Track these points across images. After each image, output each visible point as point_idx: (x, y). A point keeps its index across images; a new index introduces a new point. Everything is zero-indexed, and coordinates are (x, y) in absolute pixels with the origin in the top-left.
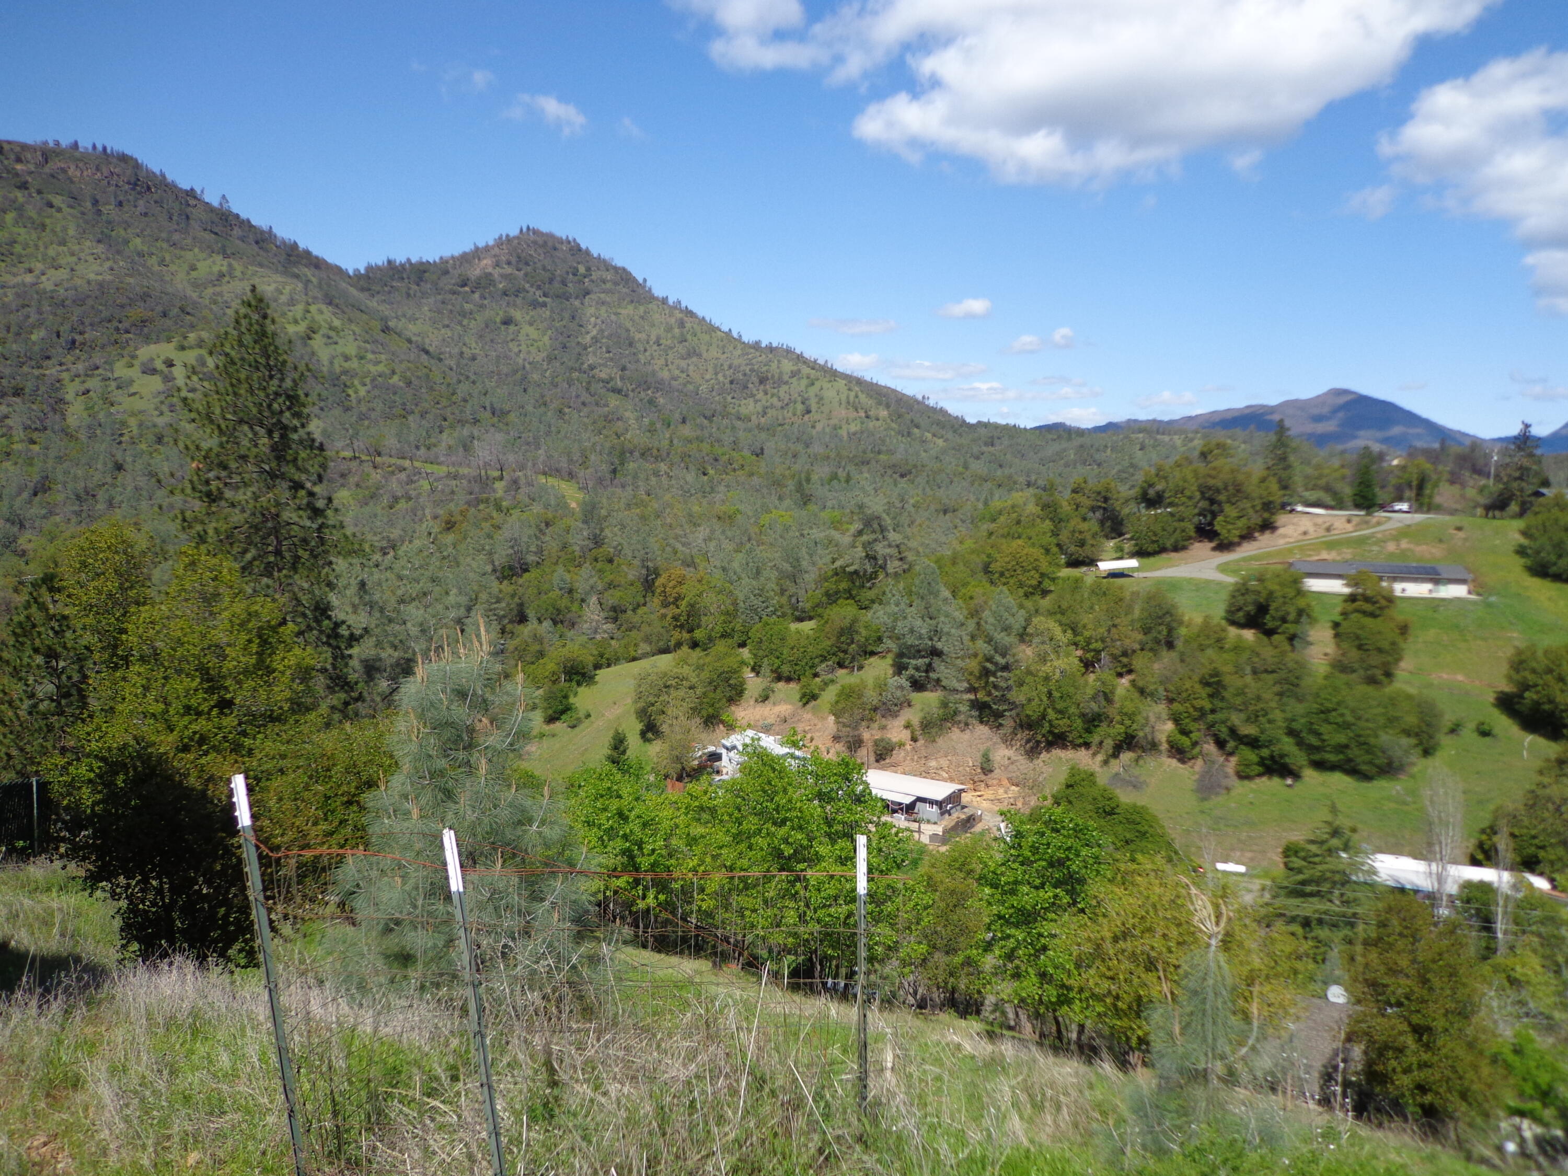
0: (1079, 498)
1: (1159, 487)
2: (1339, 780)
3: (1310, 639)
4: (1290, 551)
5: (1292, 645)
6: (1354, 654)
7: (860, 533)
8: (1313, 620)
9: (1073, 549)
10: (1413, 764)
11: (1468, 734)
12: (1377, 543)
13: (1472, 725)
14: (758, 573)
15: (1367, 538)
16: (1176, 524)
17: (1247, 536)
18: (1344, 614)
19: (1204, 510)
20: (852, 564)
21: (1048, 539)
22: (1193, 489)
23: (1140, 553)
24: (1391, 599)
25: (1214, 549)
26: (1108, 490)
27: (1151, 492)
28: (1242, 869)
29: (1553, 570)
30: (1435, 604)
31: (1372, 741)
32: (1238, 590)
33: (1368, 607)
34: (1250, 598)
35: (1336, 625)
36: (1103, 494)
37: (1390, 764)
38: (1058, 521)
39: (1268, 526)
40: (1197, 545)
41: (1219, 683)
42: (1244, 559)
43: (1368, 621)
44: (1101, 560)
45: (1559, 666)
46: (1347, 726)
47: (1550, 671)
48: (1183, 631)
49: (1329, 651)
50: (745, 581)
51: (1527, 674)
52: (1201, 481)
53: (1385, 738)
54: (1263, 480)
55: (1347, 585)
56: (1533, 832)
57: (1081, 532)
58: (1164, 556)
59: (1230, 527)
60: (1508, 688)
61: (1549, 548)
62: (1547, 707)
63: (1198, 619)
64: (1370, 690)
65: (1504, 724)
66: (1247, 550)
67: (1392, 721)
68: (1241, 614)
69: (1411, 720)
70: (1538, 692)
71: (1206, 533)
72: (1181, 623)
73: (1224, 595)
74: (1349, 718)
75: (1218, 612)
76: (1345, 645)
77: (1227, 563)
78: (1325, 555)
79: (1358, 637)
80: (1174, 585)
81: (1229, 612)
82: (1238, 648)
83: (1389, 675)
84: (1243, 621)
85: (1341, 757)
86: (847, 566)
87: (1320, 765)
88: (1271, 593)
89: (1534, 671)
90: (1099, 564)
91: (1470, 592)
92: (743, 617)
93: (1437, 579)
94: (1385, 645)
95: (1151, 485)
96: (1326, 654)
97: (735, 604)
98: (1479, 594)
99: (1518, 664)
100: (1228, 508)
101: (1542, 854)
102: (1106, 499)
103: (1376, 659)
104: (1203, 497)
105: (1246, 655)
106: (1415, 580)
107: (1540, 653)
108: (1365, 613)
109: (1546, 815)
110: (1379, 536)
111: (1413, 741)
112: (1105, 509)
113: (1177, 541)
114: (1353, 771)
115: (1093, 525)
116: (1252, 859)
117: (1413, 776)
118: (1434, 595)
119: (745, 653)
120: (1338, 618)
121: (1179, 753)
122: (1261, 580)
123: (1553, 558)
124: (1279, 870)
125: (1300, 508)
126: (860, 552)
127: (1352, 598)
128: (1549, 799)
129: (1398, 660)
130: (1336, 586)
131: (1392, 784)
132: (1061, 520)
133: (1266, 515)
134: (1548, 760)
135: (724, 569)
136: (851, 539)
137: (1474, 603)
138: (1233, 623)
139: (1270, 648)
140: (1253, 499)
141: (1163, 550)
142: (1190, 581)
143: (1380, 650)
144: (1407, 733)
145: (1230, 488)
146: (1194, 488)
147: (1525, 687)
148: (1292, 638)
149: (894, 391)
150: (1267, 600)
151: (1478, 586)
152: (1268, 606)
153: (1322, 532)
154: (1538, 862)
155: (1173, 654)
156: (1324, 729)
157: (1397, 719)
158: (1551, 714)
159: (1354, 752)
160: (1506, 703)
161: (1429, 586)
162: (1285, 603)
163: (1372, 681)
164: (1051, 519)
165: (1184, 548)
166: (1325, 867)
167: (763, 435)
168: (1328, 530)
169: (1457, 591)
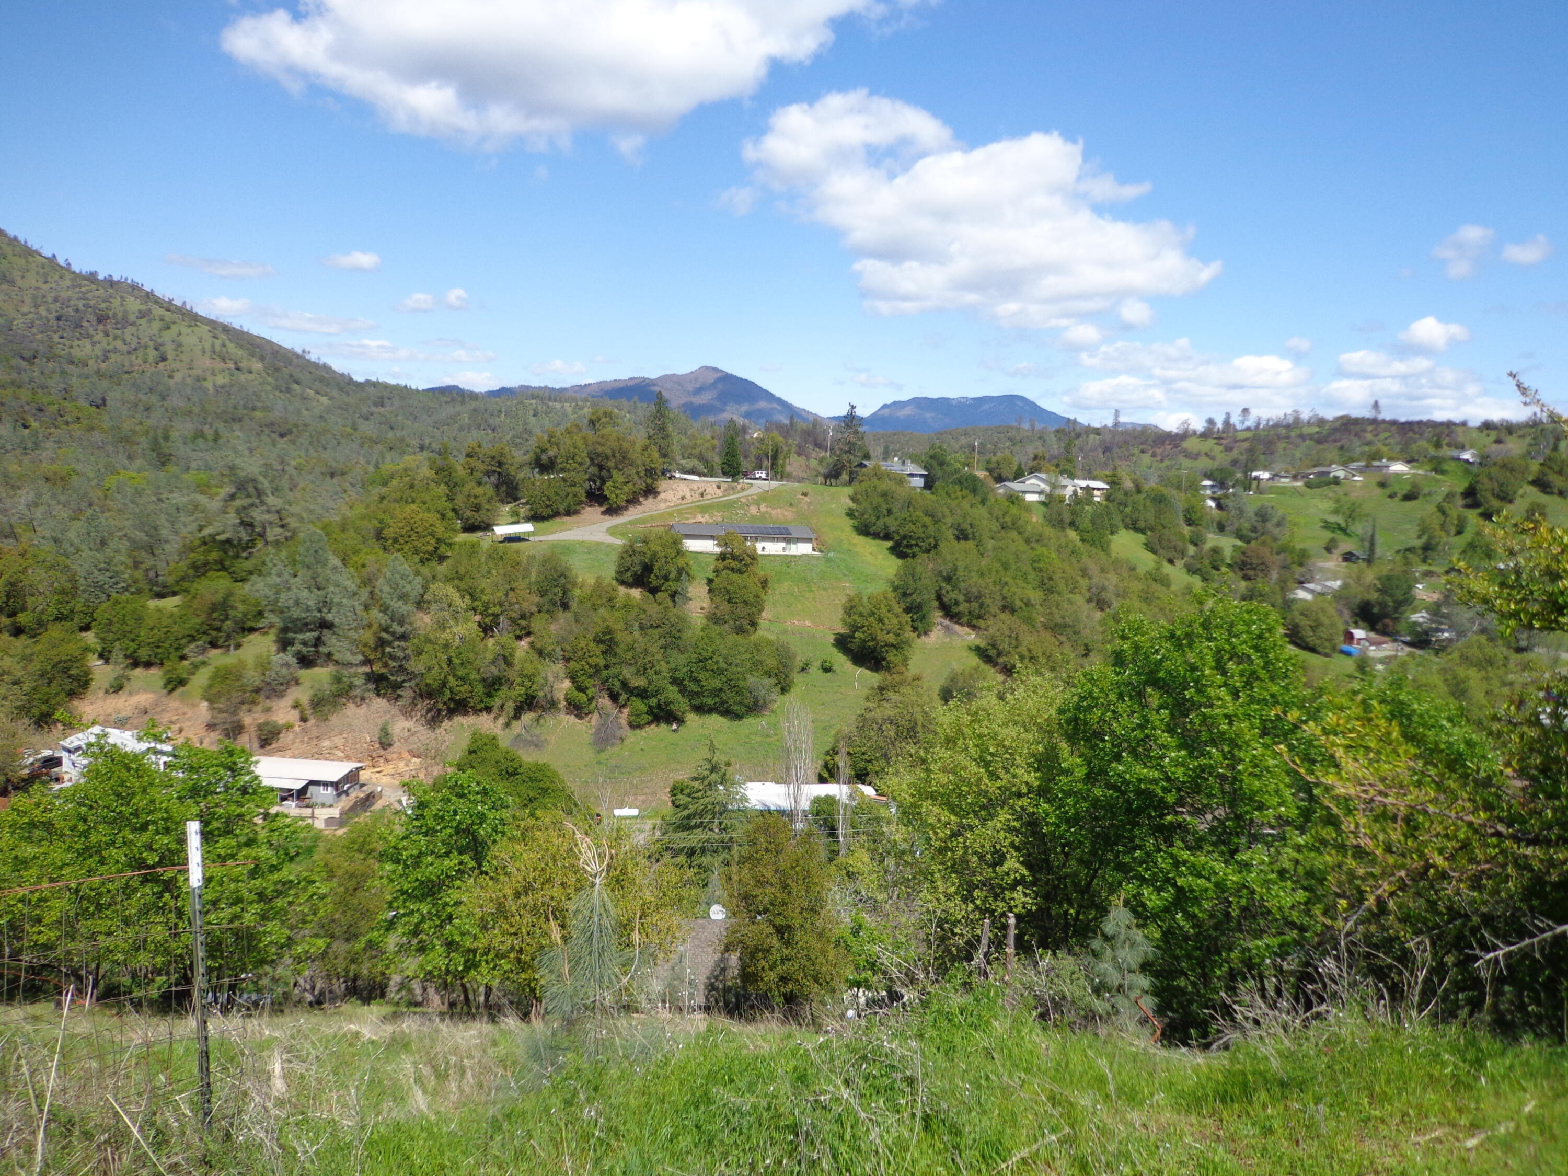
0: (473, 462)
1: (551, 453)
2: (716, 720)
3: (689, 595)
4: (671, 514)
5: (674, 601)
6: (725, 607)
7: (232, 497)
8: (691, 578)
9: (468, 513)
10: (775, 701)
11: (815, 670)
12: (741, 507)
13: (817, 664)
14: (103, 543)
15: (734, 502)
16: (569, 489)
17: (633, 501)
18: (716, 571)
19: (594, 475)
20: (223, 532)
21: (443, 504)
22: (583, 456)
23: (535, 518)
24: (754, 557)
25: (604, 513)
26: (502, 455)
27: (544, 458)
28: (635, 812)
29: (873, 529)
30: (788, 560)
31: (741, 683)
32: (627, 552)
33: (735, 564)
34: (637, 559)
35: (710, 581)
36: (498, 459)
37: (756, 703)
38: (453, 485)
39: (651, 491)
40: (588, 509)
41: (611, 639)
42: (631, 522)
43: (735, 577)
44: (497, 525)
45: (879, 609)
46: (721, 672)
47: (873, 614)
48: (577, 592)
49: (704, 605)
50: (86, 553)
51: (856, 617)
52: (591, 448)
53: (751, 680)
54: (646, 448)
55: (718, 545)
56: (863, 750)
57: (476, 497)
58: (558, 520)
59: (618, 492)
60: (842, 630)
61: (870, 511)
62: (870, 644)
63: (591, 581)
64: (739, 638)
65: (841, 662)
66: (632, 514)
67: (757, 664)
68: (629, 574)
69: (771, 662)
70: (864, 633)
71: (596, 497)
72: (575, 584)
73: (614, 557)
74: (723, 665)
75: (609, 572)
76: (717, 599)
77: (616, 526)
78: (699, 518)
79: (728, 592)
80: (567, 548)
81: (618, 572)
82: (626, 607)
83: (753, 624)
84: (631, 580)
85: (717, 700)
86: (218, 534)
87: (699, 709)
88: (655, 554)
89: (861, 615)
90: (495, 528)
91: (814, 550)
92: (86, 596)
93: (788, 541)
94: (751, 598)
95: (544, 451)
96: (702, 609)
97: (73, 580)
98: (821, 551)
99: (850, 610)
100: (615, 473)
101: (870, 767)
102: (500, 464)
103: (742, 611)
104: (593, 463)
105: (634, 613)
106: (772, 540)
107: (865, 599)
108: (732, 570)
109: (872, 733)
110: (743, 500)
111: (773, 681)
112: (499, 473)
113: (569, 506)
114: (727, 712)
115: (487, 490)
116: (643, 802)
117: (773, 712)
118: (787, 553)
119: (90, 637)
120: (711, 575)
121: (576, 709)
122: (645, 542)
123: (873, 519)
124: (668, 809)
125: (678, 475)
126: (232, 518)
127: (722, 557)
128: (874, 720)
129: (761, 611)
130: (709, 546)
131: (758, 720)
132: (456, 485)
133: (649, 481)
134: (872, 688)
135: (56, 540)
136: (221, 504)
137: (818, 558)
138: (623, 583)
139: (655, 605)
140: (637, 466)
141: (556, 514)
142: (582, 544)
143: (745, 602)
144: (769, 674)
145: (617, 455)
146: (584, 454)
147: (855, 628)
148: (673, 596)
149: (269, 342)
150: (651, 561)
151: (821, 545)
152: (652, 565)
153: (697, 497)
154: (867, 774)
155: (569, 615)
156: (703, 676)
157: (760, 662)
158: (874, 650)
159: (727, 695)
160: (842, 643)
161: (783, 544)
162: (667, 563)
163: (740, 630)
164: (446, 483)
165: (576, 512)
166: (707, 800)
167: (105, 384)
168: (702, 495)
169: (804, 548)
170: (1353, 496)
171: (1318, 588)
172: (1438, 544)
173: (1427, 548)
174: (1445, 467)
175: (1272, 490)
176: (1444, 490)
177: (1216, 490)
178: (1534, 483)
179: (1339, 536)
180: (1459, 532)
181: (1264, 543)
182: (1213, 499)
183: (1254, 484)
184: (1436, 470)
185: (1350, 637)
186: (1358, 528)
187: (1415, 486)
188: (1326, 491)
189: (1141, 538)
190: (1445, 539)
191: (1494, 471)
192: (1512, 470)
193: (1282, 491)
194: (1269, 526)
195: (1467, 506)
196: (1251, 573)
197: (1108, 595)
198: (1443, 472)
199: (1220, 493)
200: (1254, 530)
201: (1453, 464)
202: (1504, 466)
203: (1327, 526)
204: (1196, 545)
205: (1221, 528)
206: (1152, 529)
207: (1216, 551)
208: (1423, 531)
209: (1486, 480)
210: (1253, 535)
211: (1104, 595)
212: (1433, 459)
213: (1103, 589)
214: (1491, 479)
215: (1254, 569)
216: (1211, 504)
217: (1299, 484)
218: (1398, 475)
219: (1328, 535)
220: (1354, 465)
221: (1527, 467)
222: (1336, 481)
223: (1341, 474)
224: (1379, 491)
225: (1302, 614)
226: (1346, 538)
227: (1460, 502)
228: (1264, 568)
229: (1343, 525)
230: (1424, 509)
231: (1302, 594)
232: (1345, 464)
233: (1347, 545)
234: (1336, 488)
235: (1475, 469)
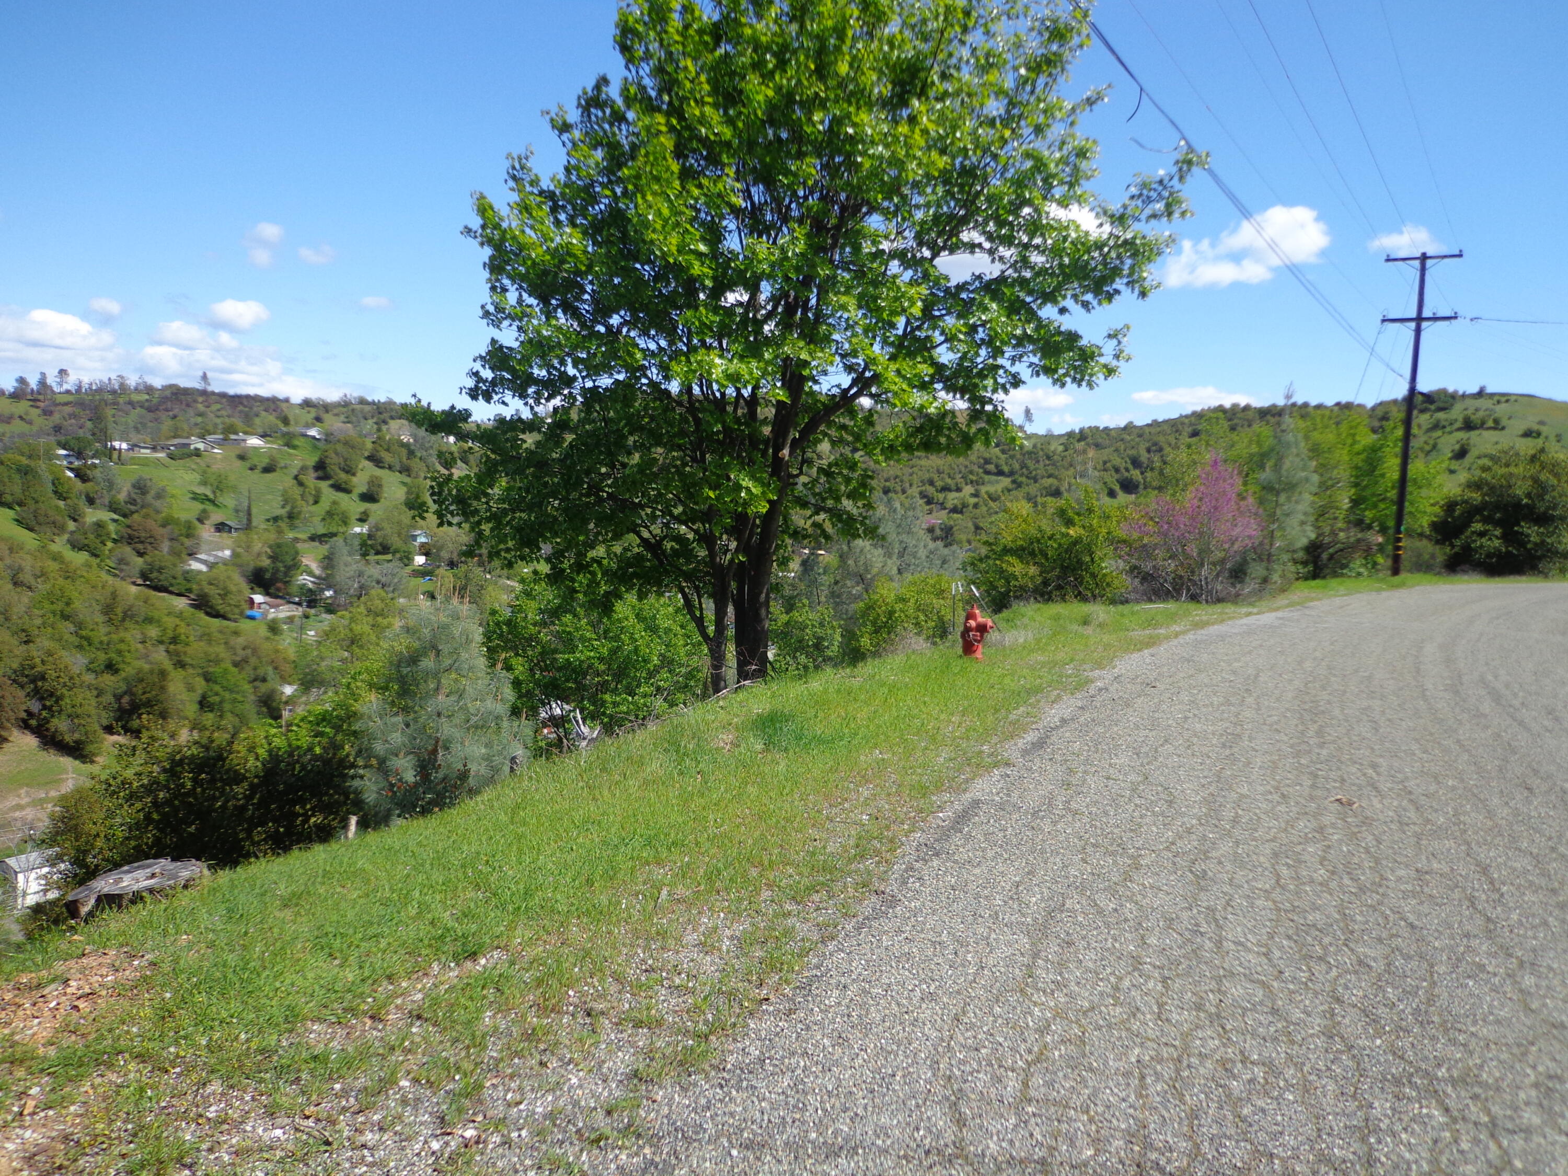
170: (215, 468)
171: (211, 559)
172: (300, 513)
173: (291, 516)
174: (296, 442)
175: (134, 462)
176: (297, 463)
177: (72, 459)
178: (370, 458)
179: (209, 507)
180: (316, 502)
181: (146, 516)
182: (71, 470)
183: (115, 455)
184: (288, 445)
185: (252, 601)
186: (229, 500)
187: (273, 459)
188: (189, 462)
189: (11, 513)
190: (305, 509)
191: (339, 447)
192: (353, 447)
193: (145, 462)
194: (149, 498)
195: (319, 478)
196: (140, 546)
197: (27, 577)
198: (294, 447)
199: (77, 463)
200: (133, 502)
201: (302, 439)
202: (346, 443)
203: (195, 497)
204: (75, 520)
205: (91, 501)
206: (20, 504)
207: (99, 525)
208: (286, 502)
209: (333, 455)
210: (133, 508)
211: (21, 576)
212: (284, 435)
213: (20, 569)
214: (337, 454)
215: (142, 542)
216: (70, 474)
217: (161, 455)
218: (255, 449)
219: (198, 506)
220: (210, 438)
221: (364, 443)
222: (197, 453)
223: (201, 446)
224: (239, 463)
225: (211, 584)
226: (215, 509)
227: (313, 473)
228: (152, 540)
229: (211, 496)
230: (283, 481)
231: (195, 566)
232: (202, 437)
233: (217, 516)
234: (198, 460)
235: (321, 445)
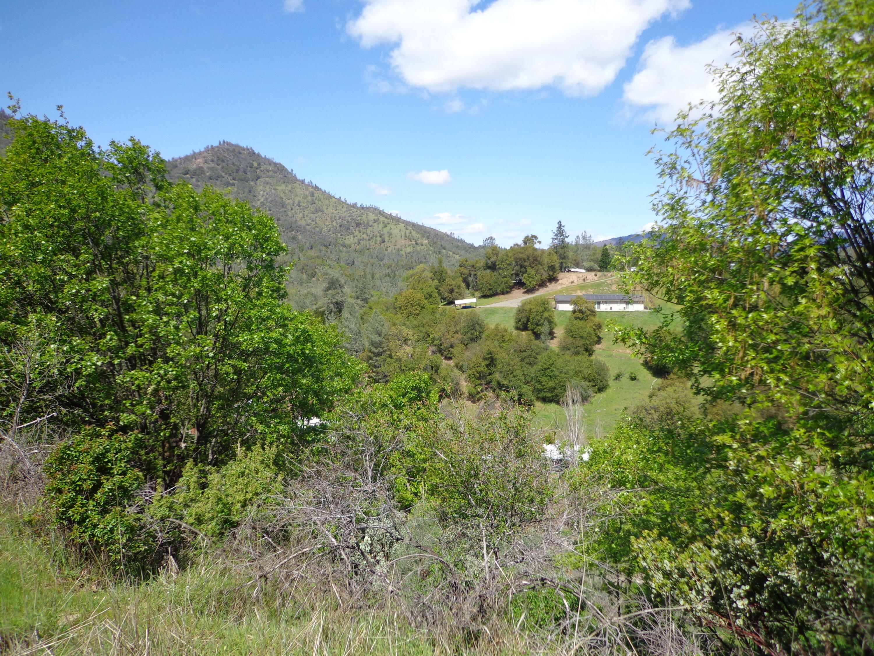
1: (492, 259)
6: (569, 340)
7: (327, 289)
9: (446, 295)
10: (593, 397)
11: (625, 379)
12: (607, 286)
13: (627, 375)
15: (603, 283)
17: (542, 284)
18: (570, 320)
19: (517, 271)
21: (433, 290)
24: (594, 312)
25: (524, 293)
27: (490, 263)
33: (580, 315)
34: (524, 314)
35: (566, 326)
39: (553, 279)
40: (515, 291)
42: (536, 297)
43: (580, 322)
44: (457, 300)
46: (555, 377)
48: (486, 333)
49: (561, 340)
54: (550, 254)
57: (454, 286)
58: (497, 297)
59: (531, 280)
62: (662, 363)
63: (493, 327)
65: (645, 374)
66: (540, 292)
68: (520, 323)
69: (589, 372)
71: (520, 284)
72: (485, 329)
74: (556, 373)
75: (511, 323)
76: (567, 336)
77: (526, 299)
80: (494, 311)
81: (517, 323)
83: (589, 351)
84: (520, 327)
85: (553, 394)
87: (544, 400)
91: (644, 308)
93: (628, 303)
95: (489, 259)
96: (559, 342)
98: (648, 309)
100: (529, 269)
104: (517, 264)
105: (512, 343)
106: (617, 302)
108: (579, 318)
110: (609, 282)
111: (590, 384)
113: (503, 289)
117: (592, 403)
118: (624, 310)
120: (568, 323)
121: (473, 398)
125: (573, 270)
126: (328, 300)
127: (574, 312)
130: (569, 307)
131: (581, 407)
133: (552, 273)
136: (322, 293)
137: (644, 313)
138: (517, 329)
140: (544, 265)
141: (495, 294)
142: (502, 309)
143: (582, 337)
144: (587, 379)
145: (531, 259)
146: (512, 259)
150: (530, 315)
151: (649, 305)
152: (530, 317)
153: (581, 281)
156: (544, 379)
158: (664, 366)
159: (558, 391)
160: (648, 365)
161: (624, 305)
162: (537, 315)
164: (438, 279)
165: (508, 292)
167: (356, 255)
168: (584, 280)
169: (640, 307)
